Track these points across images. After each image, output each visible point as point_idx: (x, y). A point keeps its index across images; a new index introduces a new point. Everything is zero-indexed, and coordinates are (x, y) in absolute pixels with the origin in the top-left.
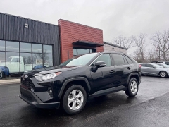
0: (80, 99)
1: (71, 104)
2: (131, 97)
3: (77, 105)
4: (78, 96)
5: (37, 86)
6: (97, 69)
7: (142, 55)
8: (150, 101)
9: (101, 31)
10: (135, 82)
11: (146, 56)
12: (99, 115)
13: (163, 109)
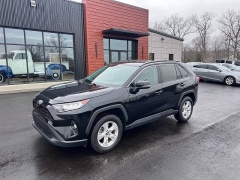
0: (113, 132)
1: (102, 141)
2: (182, 122)
3: (109, 140)
4: (112, 129)
5: (57, 118)
6: (137, 90)
7: (204, 45)
8: (206, 130)
9: (146, 11)
10: (188, 103)
11: (210, 47)
12: (137, 154)
13: (222, 145)
